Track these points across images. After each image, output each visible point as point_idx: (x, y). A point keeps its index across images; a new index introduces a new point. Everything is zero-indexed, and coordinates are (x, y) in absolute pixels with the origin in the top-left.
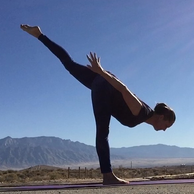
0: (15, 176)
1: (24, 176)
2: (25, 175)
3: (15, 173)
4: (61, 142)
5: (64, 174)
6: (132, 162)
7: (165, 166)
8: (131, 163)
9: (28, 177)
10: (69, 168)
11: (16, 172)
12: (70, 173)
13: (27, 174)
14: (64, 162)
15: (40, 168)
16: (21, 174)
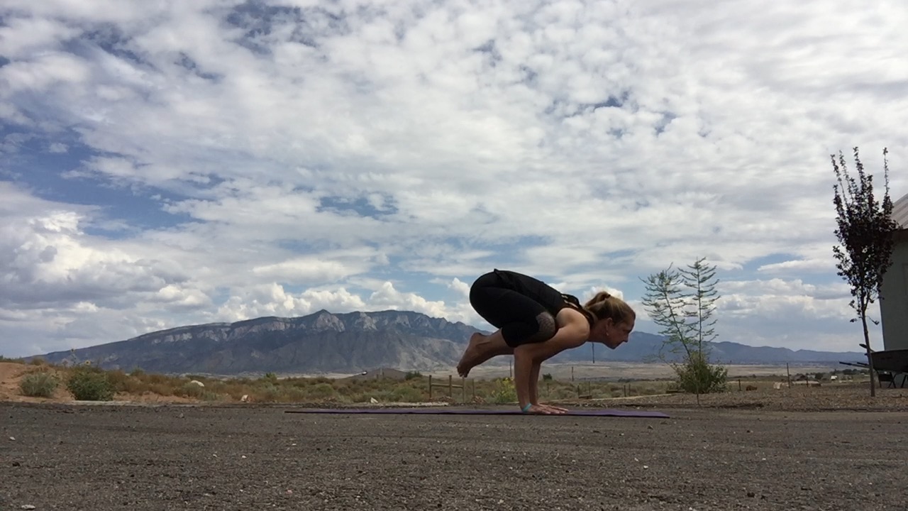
0: (330, 390)
1: (347, 391)
2: (349, 387)
3: (331, 384)
4: (428, 321)
5: (425, 389)
6: (574, 370)
7: (648, 380)
8: (572, 372)
9: (356, 392)
10: (430, 376)
11: (333, 380)
12: (432, 387)
13: (353, 386)
14: (433, 363)
15: (381, 374)
16: (341, 386)
